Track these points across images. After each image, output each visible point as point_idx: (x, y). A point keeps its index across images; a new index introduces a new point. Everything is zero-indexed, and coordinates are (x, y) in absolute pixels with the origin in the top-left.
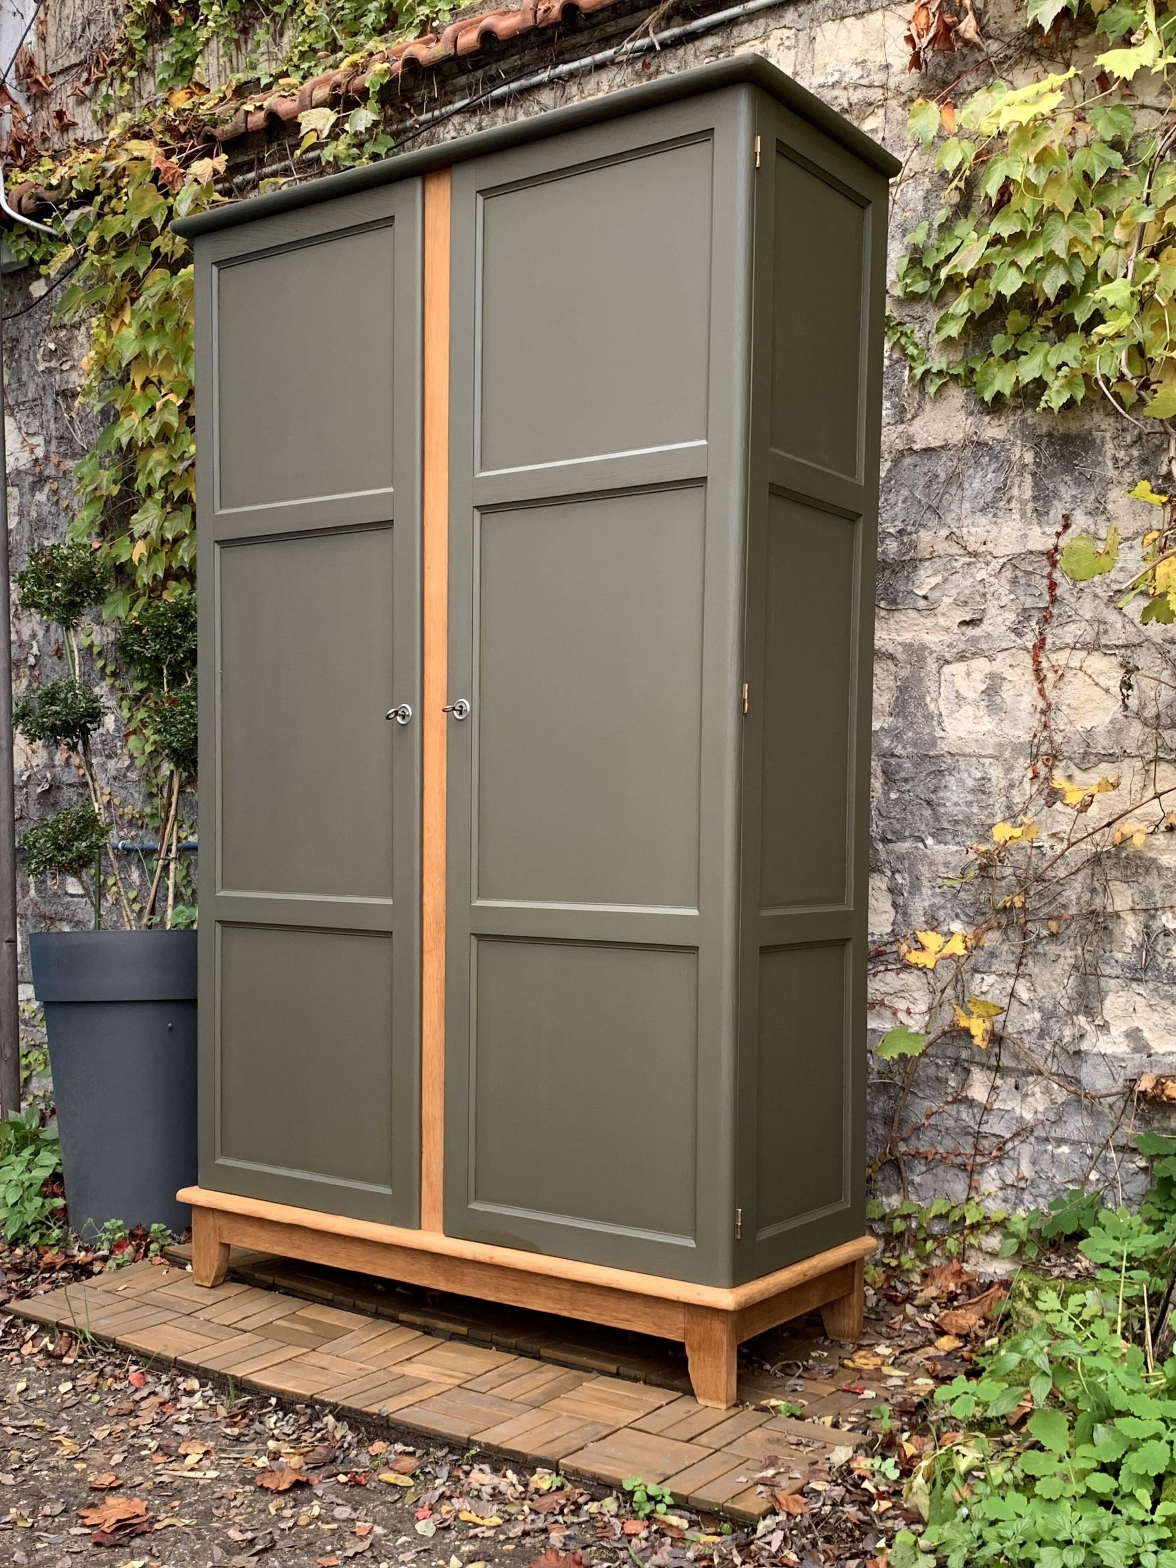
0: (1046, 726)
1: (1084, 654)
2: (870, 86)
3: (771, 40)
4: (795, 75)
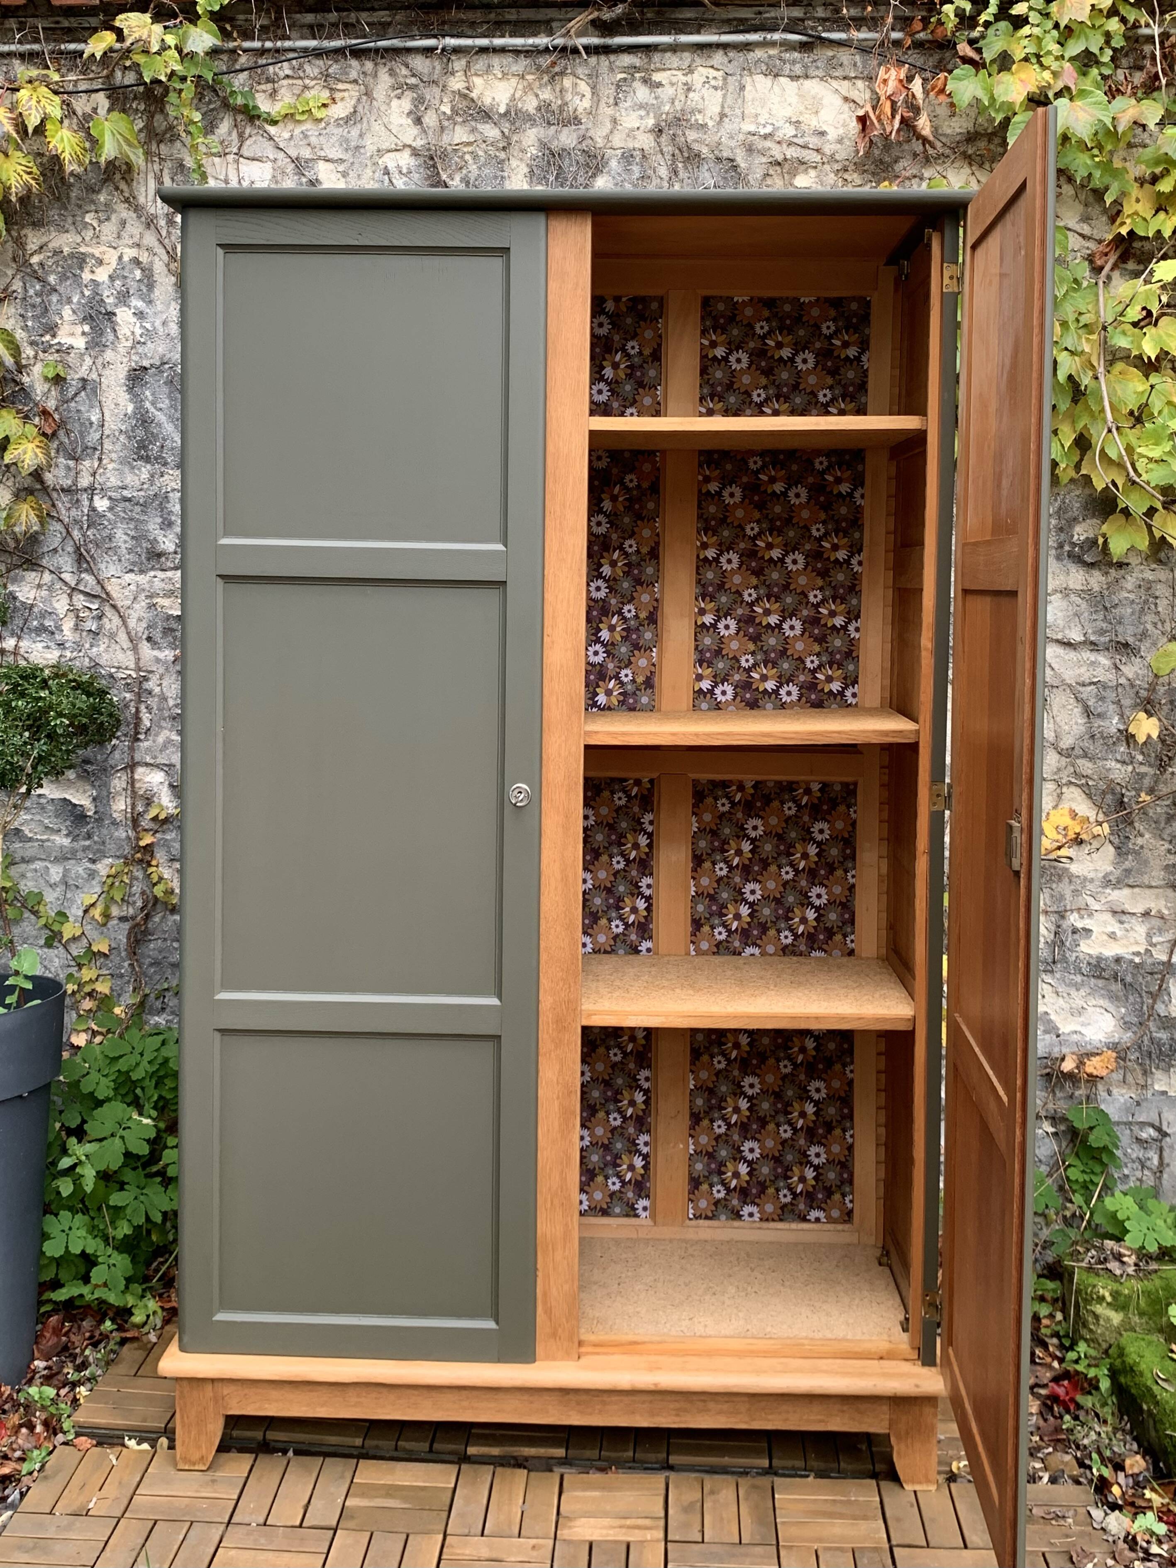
2: (805, 147)
3: (696, 75)
4: (723, 115)
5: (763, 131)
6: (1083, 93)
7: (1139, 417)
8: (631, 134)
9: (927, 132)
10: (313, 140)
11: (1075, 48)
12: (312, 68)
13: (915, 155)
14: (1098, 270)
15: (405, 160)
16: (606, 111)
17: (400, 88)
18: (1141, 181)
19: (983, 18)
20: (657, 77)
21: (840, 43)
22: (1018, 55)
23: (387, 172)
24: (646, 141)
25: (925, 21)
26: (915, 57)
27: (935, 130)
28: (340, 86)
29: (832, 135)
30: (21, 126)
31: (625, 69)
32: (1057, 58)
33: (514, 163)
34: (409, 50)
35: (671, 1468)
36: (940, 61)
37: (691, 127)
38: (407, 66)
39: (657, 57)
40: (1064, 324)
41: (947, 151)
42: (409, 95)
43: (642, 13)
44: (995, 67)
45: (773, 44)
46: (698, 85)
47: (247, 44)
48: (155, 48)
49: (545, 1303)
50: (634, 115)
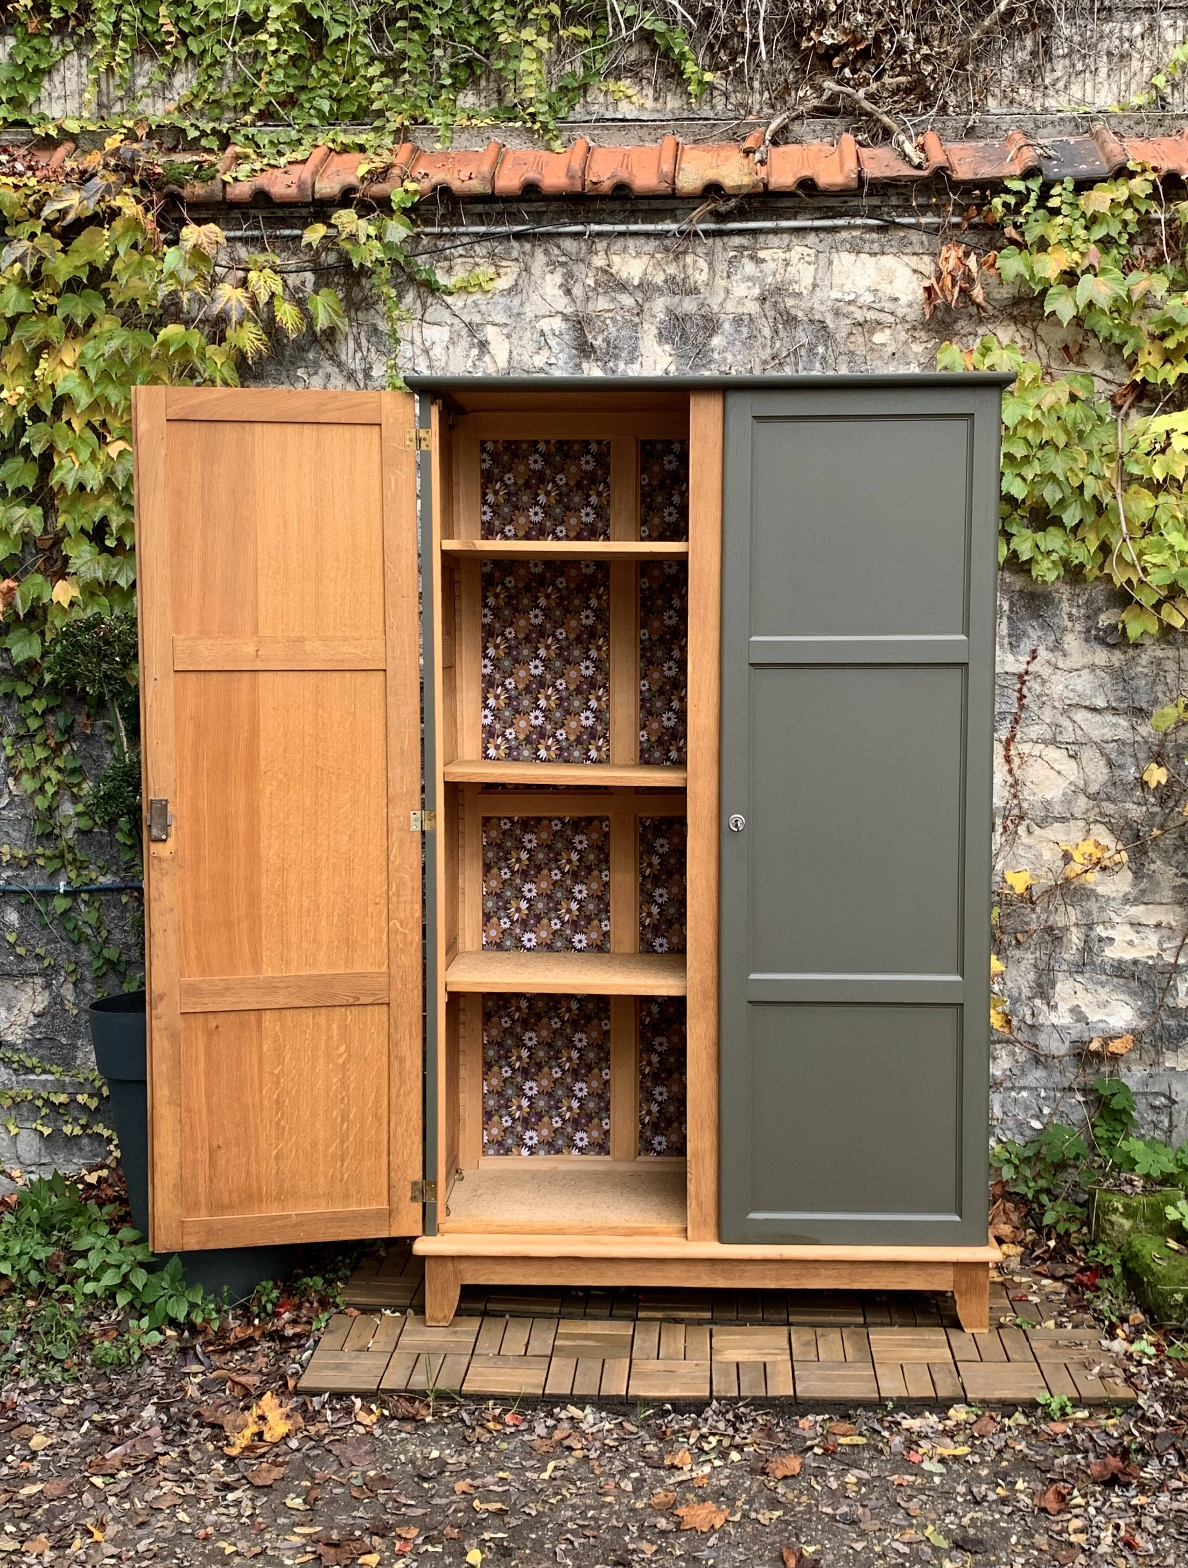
0: (1015, 796)
1: (1042, 746)
2: (882, 310)
3: (793, 252)
4: (815, 286)
5: (847, 298)
6: (1104, 271)
7: (1150, 527)
8: (740, 301)
9: (980, 299)
10: (483, 308)
11: (1099, 232)
12: (481, 249)
13: (971, 316)
14: (1117, 408)
15: (558, 323)
16: (721, 283)
17: (553, 265)
18: (1152, 337)
19: (1025, 210)
20: (761, 254)
21: (909, 226)
22: (1053, 239)
23: (542, 334)
24: (753, 307)
25: (979, 207)
26: (970, 237)
27: (987, 297)
28: (504, 263)
29: (904, 301)
30: (254, 301)
31: (735, 248)
32: (1085, 242)
33: (646, 326)
34: (560, 234)
35: (790, 1324)
36: (991, 239)
37: (790, 295)
38: (559, 247)
39: (761, 238)
40: (1090, 454)
41: (997, 313)
42: (560, 271)
43: (750, 203)
44: (1035, 247)
45: (856, 227)
46: (794, 261)
47: (428, 230)
48: (363, 240)
49: (697, 1198)
50: (743, 286)
